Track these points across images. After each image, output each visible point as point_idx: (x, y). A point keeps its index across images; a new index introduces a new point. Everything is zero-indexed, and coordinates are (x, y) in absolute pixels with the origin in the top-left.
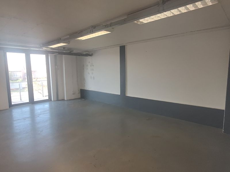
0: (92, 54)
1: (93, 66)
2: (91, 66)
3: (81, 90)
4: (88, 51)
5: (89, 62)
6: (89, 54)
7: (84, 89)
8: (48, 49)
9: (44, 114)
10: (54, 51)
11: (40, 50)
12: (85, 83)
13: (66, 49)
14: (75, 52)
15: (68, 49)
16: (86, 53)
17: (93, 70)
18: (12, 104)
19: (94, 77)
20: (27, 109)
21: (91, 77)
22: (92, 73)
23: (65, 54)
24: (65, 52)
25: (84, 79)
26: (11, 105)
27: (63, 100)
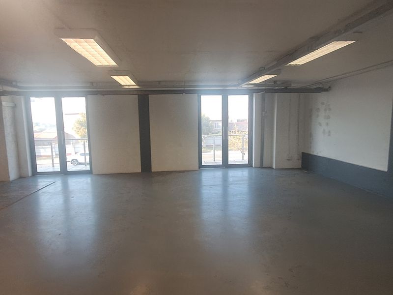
0: (330, 87)
1: (330, 109)
2: (325, 110)
3: (303, 154)
4: (321, 83)
5: (323, 104)
6: (322, 88)
7: (309, 153)
8: (250, 86)
9: (236, 184)
10: (259, 88)
11: (239, 88)
12: (311, 143)
13: (278, 83)
14: (294, 86)
15: (282, 83)
16: (318, 86)
17: (328, 117)
18: (203, 164)
19: (329, 132)
20: (219, 174)
21: (324, 130)
22: (327, 124)
23: (276, 91)
24: (277, 88)
25: (311, 135)
26: (201, 166)
27: (271, 168)
